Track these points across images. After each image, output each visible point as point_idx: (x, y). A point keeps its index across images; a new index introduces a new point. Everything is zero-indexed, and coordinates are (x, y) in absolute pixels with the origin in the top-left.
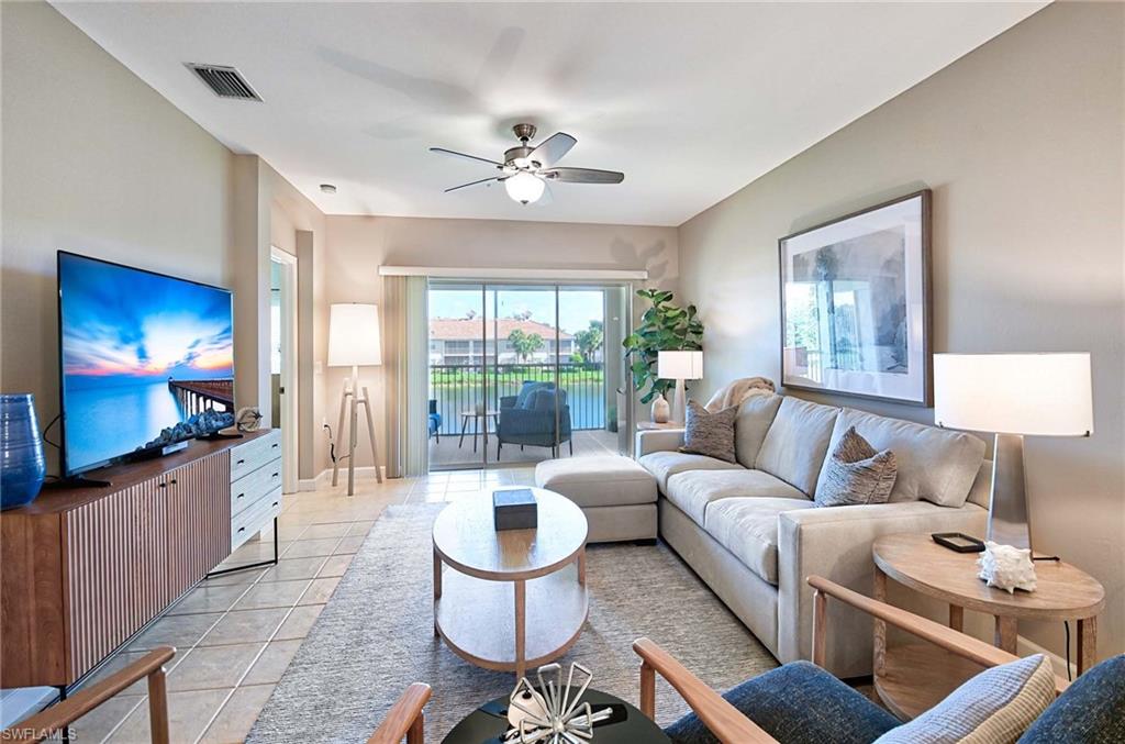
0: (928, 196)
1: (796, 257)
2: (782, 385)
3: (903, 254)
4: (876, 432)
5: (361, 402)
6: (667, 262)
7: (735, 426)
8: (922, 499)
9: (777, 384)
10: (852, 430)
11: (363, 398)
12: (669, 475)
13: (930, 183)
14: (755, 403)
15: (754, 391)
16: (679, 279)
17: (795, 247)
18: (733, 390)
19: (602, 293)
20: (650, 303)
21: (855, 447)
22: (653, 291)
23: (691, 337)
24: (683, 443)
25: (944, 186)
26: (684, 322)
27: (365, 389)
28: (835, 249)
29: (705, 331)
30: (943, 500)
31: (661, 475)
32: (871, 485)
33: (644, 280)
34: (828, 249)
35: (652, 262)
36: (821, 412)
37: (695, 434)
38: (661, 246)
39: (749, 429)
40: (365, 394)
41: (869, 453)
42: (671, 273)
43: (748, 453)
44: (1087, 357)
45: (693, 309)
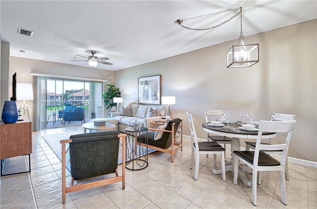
0: (161, 76)
1: (141, 82)
2: (138, 103)
3: (157, 83)
4: (154, 108)
5: (26, 110)
6: (111, 79)
7: (131, 110)
8: (160, 116)
9: (137, 103)
10: (151, 108)
11: (27, 109)
12: (121, 119)
13: (161, 74)
14: (134, 106)
15: (134, 104)
16: (114, 82)
17: (141, 80)
18: (130, 104)
19: (89, 84)
20: (109, 87)
21: (152, 110)
22: (110, 85)
23: (118, 95)
24: (121, 114)
25: (162, 75)
26: (116, 92)
27: (27, 107)
28: (148, 81)
29: (121, 94)
30: (162, 115)
31: (119, 120)
32: (154, 114)
33: (107, 82)
34: (147, 81)
35: (108, 78)
36: (146, 107)
37: (124, 112)
38: (110, 75)
39: (134, 111)
40: (27, 108)
41: (154, 111)
42: (113, 81)
43: (133, 115)
44: (175, 97)
45: (118, 89)
